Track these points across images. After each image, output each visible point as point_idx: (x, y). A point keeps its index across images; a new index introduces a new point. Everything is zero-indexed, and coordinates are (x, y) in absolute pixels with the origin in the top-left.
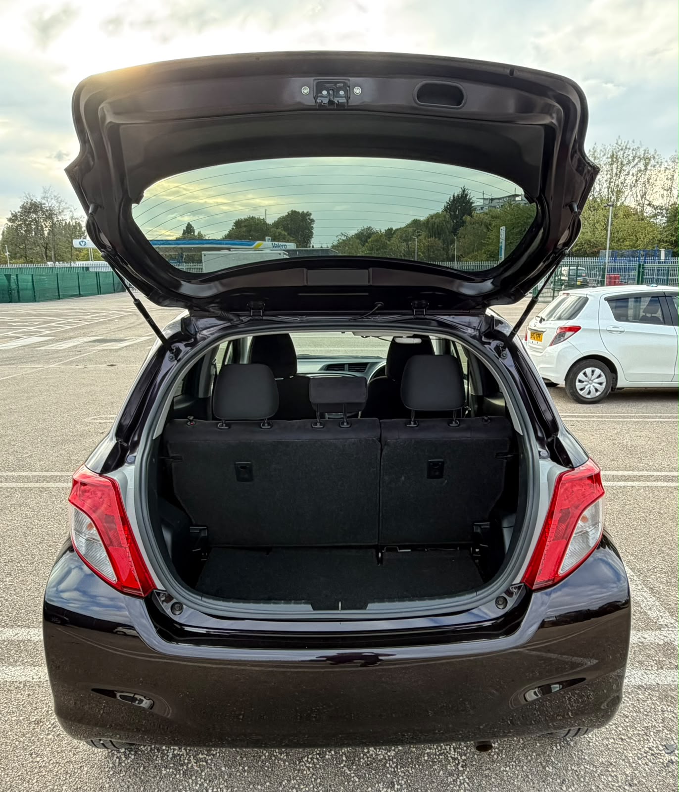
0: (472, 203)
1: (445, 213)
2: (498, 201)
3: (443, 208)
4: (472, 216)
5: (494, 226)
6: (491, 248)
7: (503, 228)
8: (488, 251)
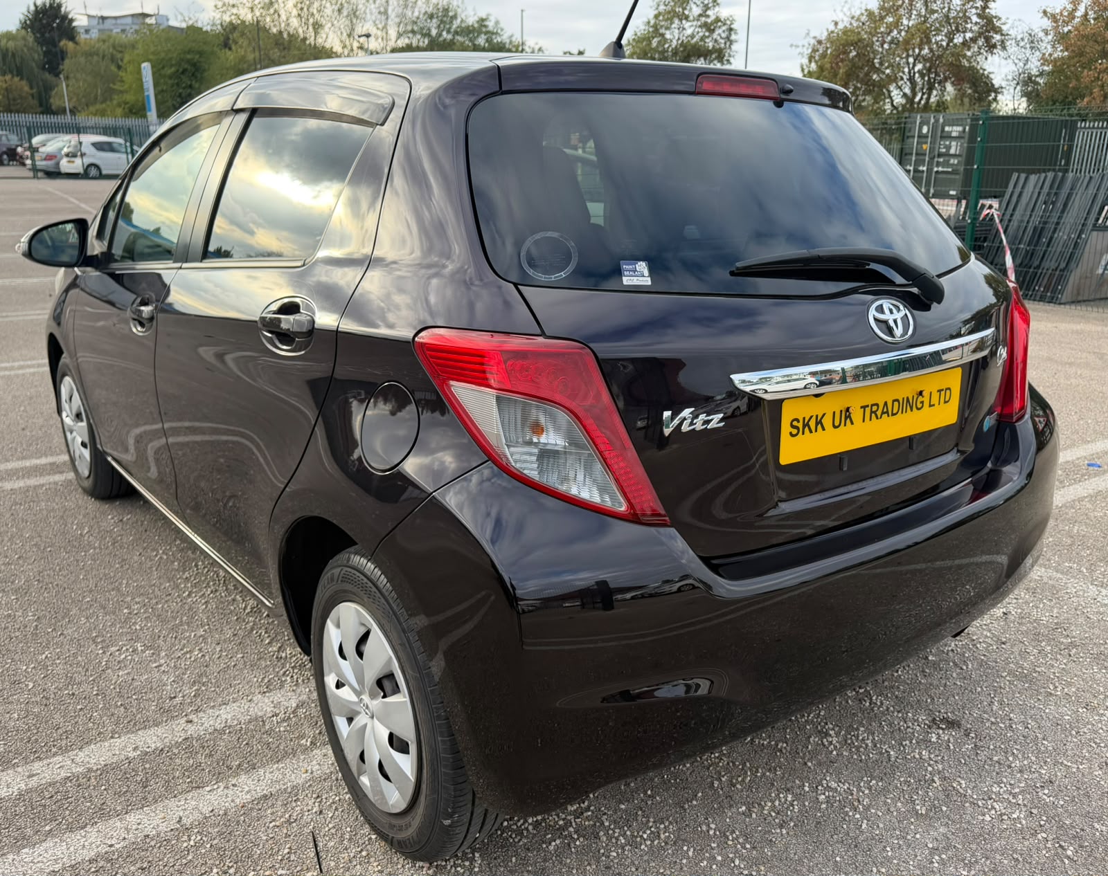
0: (72, 20)
1: (23, 32)
2: (114, 21)
3: (18, 23)
4: (76, 43)
5: (129, 62)
6: (130, 97)
7: (146, 67)
8: (126, 103)
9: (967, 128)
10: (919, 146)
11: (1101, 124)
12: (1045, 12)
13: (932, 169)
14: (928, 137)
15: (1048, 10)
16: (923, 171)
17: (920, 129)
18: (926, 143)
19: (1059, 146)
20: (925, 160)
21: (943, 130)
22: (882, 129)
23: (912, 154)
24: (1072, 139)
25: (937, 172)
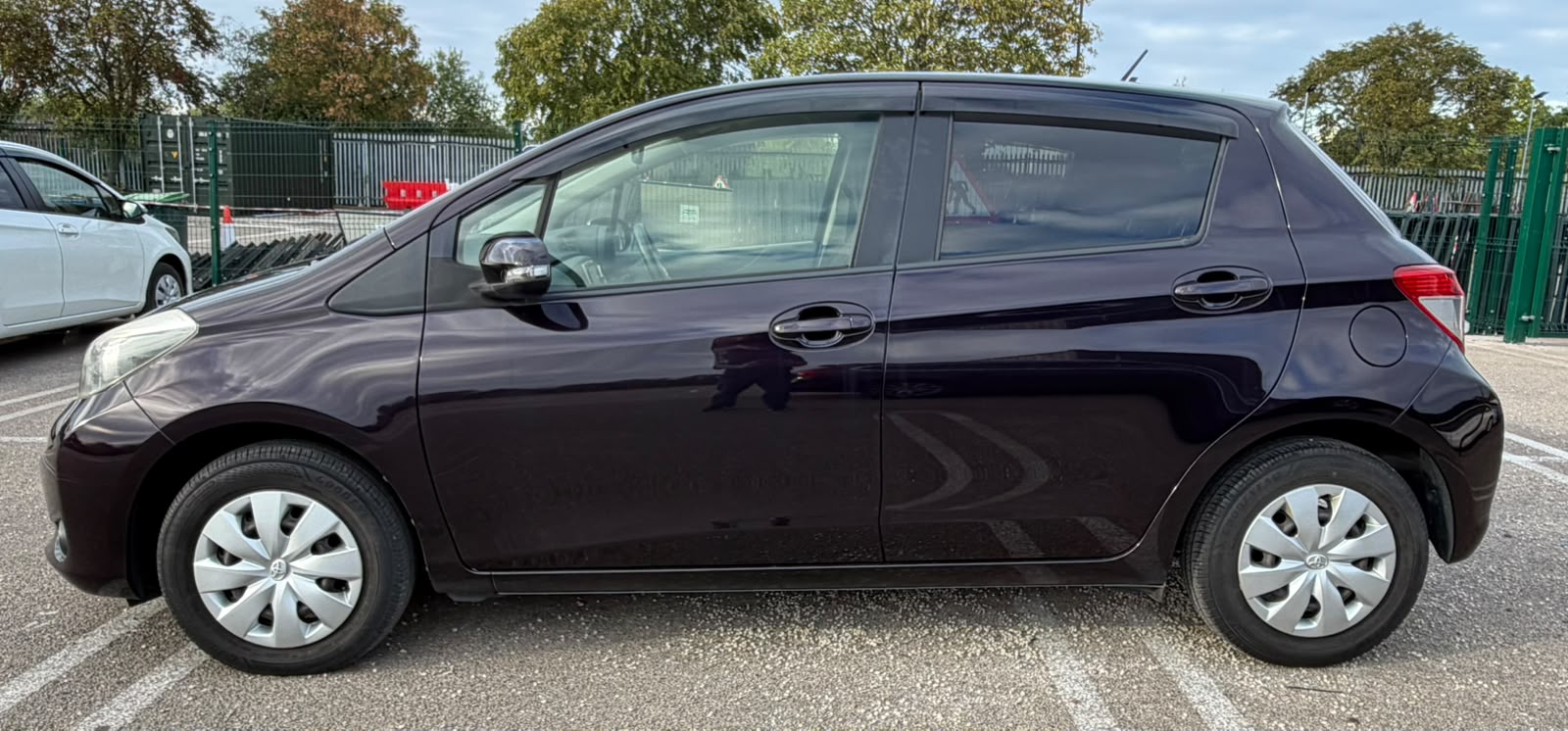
9: (228, 134)
10: (166, 155)
11: (398, 137)
12: (264, 14)
13: (190, 180)
14: (176, 143)
15: (268, 11)
16: (178, 183)
17: (164, 135)
18: (176, 150)
19: (319, 157)
20: (159, 169)
21: (196, 136)
22: (76, 131)
23: (158, 162)
24: (330, 149)
25: (197, 184)
